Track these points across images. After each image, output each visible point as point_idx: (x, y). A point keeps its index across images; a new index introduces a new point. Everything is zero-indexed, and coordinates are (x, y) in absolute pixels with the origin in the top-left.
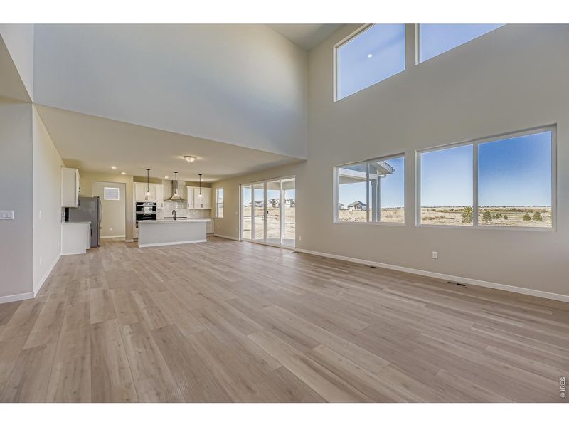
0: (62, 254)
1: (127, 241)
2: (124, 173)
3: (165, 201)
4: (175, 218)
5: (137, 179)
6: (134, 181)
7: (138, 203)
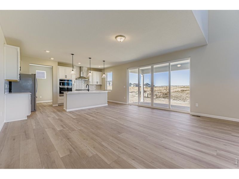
0: (5, 121)
1: (54, 105)
2: (52, 59)
3: (76, 79)
4: (88, 90)
5: (60, 64)
6: (58, 65)
7: (61, 80)
